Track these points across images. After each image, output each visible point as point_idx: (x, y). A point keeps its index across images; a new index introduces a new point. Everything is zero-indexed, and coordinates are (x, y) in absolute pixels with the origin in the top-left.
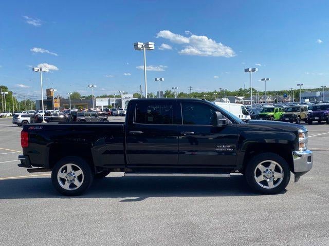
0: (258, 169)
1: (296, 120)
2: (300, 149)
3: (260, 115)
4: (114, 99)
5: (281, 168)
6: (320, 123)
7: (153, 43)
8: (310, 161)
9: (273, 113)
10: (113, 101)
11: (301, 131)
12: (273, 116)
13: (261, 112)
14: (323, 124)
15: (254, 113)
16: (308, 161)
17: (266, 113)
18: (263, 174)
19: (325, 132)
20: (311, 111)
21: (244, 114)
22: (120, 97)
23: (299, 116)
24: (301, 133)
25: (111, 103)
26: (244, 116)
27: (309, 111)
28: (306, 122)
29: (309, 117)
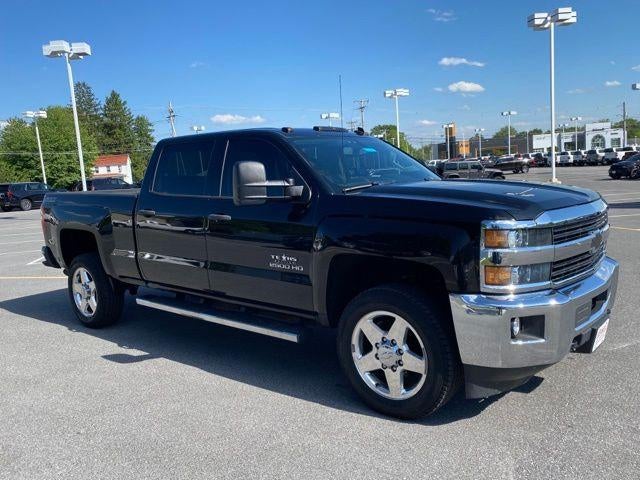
0: (362, 332)
4: (571, 134)
5: (421, 344)
7: (569, 9)
10: (567, 138)
18: (374, 350)
22: (584, 129)
25: (563, 141)
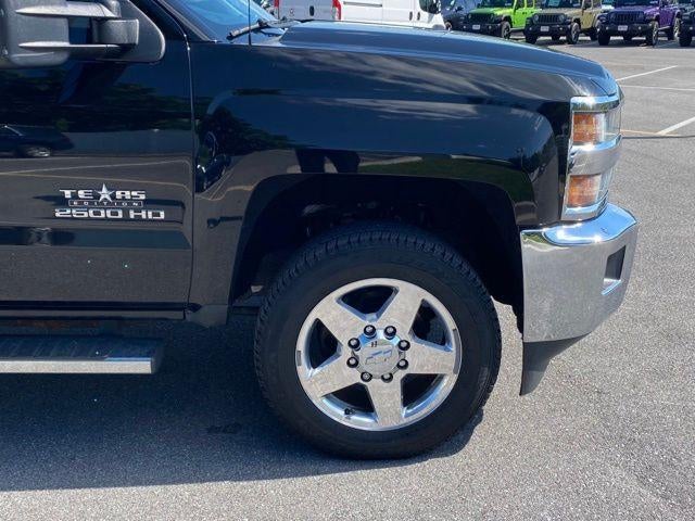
0: (318, 325)
1: (568, 32)
2: (567, 211)
3: (474, 15)
5: (450, 323)
6: (628, 41)
8: (618, 277)
9: (512, 10)
11: (587, 99)
12: (508, 19)
13: (479, 6)
14: (637, 43)
15: (460, 9)
16: (608, 275)
17: (491, 10)
18: (346, 352)
19: (643, 69)
20: (610, 8)
21: (424, 8)
23: (578, 21)
24: (586, 114)
26: (425, 15)
27: (605, 7)
28: (593, 39)
29: (604, 24)
